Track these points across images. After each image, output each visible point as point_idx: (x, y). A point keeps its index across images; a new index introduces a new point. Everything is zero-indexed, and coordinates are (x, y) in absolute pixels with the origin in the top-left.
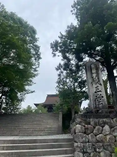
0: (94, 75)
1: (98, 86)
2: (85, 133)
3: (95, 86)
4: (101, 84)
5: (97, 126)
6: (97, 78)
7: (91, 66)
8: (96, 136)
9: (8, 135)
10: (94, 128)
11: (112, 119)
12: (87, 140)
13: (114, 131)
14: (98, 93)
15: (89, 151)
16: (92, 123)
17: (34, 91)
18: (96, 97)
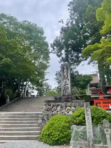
0: (65, 73)
1: (66, 81)
2: (47, 110)
3: (65, 81)
4: (68, 80)
5: (54, 106)
6: (66, 75)
7: (64, 68)
8: (53, 112)
9: (10, 112)
10: (53, 107)
11: (63, 102)
12: (47, 114)
13: (62, 109)
14: (66, 86)
15: (45, 119)
16: (52, 105)
17: (48, 79)
18: (65, 88)
